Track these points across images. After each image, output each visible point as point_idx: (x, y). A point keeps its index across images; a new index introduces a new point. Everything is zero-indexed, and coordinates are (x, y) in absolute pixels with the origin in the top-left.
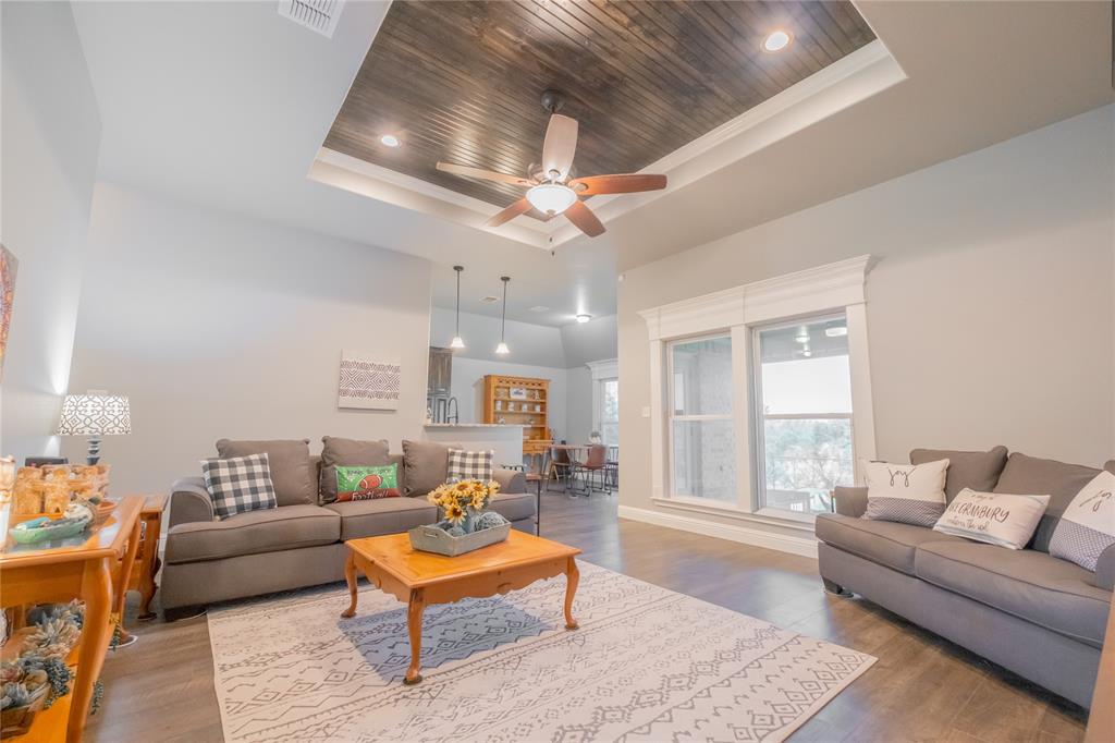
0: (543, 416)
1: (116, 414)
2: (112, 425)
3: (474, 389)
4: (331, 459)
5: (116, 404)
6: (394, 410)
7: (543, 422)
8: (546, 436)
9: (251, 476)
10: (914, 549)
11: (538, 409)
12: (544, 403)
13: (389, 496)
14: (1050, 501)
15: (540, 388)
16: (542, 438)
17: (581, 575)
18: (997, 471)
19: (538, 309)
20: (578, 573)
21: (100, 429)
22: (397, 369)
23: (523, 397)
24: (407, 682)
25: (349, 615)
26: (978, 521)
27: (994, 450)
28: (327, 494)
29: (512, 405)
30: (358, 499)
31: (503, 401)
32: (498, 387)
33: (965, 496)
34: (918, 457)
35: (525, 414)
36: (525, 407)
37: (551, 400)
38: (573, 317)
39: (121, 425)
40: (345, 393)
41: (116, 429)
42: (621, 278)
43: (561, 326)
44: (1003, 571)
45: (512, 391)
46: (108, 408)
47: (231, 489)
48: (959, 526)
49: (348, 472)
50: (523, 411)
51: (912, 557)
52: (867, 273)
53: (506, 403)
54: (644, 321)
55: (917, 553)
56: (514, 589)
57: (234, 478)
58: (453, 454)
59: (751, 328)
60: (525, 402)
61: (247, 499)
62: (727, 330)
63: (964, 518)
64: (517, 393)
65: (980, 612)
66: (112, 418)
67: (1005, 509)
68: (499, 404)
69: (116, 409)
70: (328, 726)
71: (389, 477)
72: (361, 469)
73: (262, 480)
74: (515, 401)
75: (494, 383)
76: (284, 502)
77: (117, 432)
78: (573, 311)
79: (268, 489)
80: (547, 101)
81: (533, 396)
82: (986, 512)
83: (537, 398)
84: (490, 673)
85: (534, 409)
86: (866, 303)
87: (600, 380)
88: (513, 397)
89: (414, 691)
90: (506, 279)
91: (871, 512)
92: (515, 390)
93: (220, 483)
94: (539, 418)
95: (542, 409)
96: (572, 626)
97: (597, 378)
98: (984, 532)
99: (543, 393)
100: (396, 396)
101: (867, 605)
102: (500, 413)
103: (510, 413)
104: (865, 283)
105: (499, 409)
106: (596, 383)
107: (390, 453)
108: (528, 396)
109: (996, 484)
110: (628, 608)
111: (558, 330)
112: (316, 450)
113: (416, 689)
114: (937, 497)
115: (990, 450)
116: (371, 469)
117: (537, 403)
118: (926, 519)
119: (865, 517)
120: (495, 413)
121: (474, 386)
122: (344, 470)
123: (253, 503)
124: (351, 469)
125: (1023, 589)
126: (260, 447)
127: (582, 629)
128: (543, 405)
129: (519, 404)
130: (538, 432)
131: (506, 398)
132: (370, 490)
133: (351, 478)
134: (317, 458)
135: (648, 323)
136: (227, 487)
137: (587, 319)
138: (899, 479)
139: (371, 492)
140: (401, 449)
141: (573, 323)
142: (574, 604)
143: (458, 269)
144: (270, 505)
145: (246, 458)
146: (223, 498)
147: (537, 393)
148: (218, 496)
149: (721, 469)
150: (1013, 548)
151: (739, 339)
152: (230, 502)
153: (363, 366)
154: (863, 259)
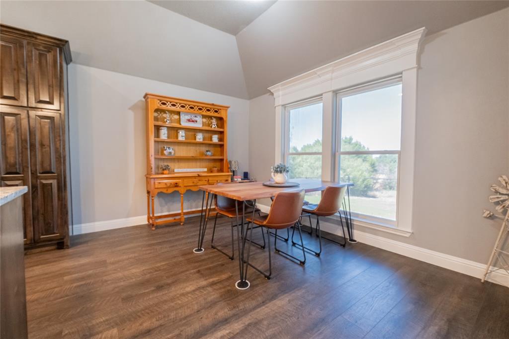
0: (222, 146)
7: (222, 153)
8: (225, 168)
11: (216, 138)
12: (222, 132)
15: (216, 115)
16: (221, 170)
29: (182, 133)
31: (170, 128)
35: (199, 143)
36: (199, 136)
45: (184, 118)
50: (198, 140)
53: (173, 130)
60: (200, 131)
64: (190, 120)
68: (165, 130)
74: (187, 129)
75: (153, 104)
81: (209, 124)
83: (214, 127)
85: (211, 139)
87: (284, 106)
88: (184, 124)
92: (188, 117)
94: (219, 149)
95: (221, 139)
97: (281, 103)
99: (221, 120)
102: (164, 141)
103: (179, 142)
105: (163, 136)
106: (279, 111)
108: (204, 124)
117: (215, 132)
120: (158, 141)
128: (222, 136)
130: (218, 164)
131: (174, 125)
147: (214, 121)
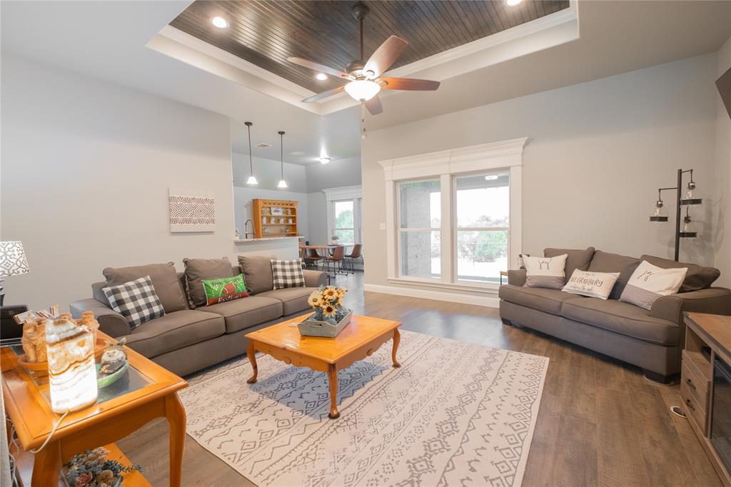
0: (294, 226)
1: (17, 257)
2: (16, 267)
3: (245, 208)
4: (194, 275)
5: (15, 248)
6: (213, 232)
7: (295, 230)
9: (144, 295)
10: (561, 303)
11: (291, 221)
12: (295, 217)
13: (242, 297)
14: (620, 275)
15: (291, 207)
17: (401, 336)
18: (590, 260)
19: (296, 153)
20: (399, 335)
21: (6, 272)
22: (212, 202)
23: (280, 214)
24: (331, 417)
25: (252, 381)
26: (587, 287)
27: (588, 249)
28: (197, 300)
29: (273, 220)
30: (222, 302)
31: (267, 217)
32: (263, 207)
33: (577, 274)
34: (549, 253)
35: (282, 225)
36: (282, 221)
37: (298, 215)
38: (317, 159)
39: (23, 266)
40: (175, 221)
41: (20, 270)
42: (364, 137)
43: (306, 165)
44: (610, 312)
46: (9, 253)
47: (134, 307)
48: (577, 289)
49: (213, 284)
50: (281, 223)
51: (560, 307)
52: (524, 148)
53: (269, 219)
54: (382, 168)
55: (563, 304)
56: (375, 351)
57: (134, 299)
58: (275, 263)
59: (452, 176)
60: (282, 217)
61: (146, 312)
62: (438, 176)
63: (580, 285)
64: (275, 211)
65: (596, 331)
66: (14, 261)
67: (601, 280)
68: (265, 219)
69: (16, 253)
70: (307, 454)
71: (239, 283)
72: (220, 280)
73: (152, 297)
74: (275, 217)
75: (261, 204)
76: (169, 310)
77: (21, 273)
78: (317, 154)
79: (158, 303)
80: (357, 13)
81: (287, 213)
82: (591, 282)
83: (290, 214)
84: (374, 402)
85: (288, 222)
86: (522, 166)
87: (332, 201)
88: (274, 214)
89: (340, 422)
90: (282, 133)
91: (528, 283)
92: (274, 209)
93: (124, 303)
94: (292, 228)
95: (294, 222)
96: (396, 366)
97: (329, 199)
98: (590, 292)
99: (294, 211)
100: (213, 221)
101: (526, 330)
102: (265, 225)
103: (272, 225)
104: (522, 154)
105: (265, 222)
106: (329, 203)
107: (232, 266)
108: (284, 213)
109: (589, 266)
110: (416, 349)
111: (304, 167)
112: (181, 269)
113: (340, 420)
114: (562, 274)
115: (586, 249)
116: (227, 279)
117: (289, 218)
118: (557, 285)
119: (525, 286)
120: (262, 226)
121: (246, 206)
122: (209, 282)
123: (151, 315)
124: (214, 281)
125: (621, 320)
126: (142, 271)
127: (402, 366)
128: (294, 219)
129: (278, 219)
131: (268, 214)
132: (229, 294)
133: (216, 287)
134: (181, 274)
135: (385, 169)
136: (130, 306)
137: (328, 161)
138: (544, 266)
139: (230, 296)
140: (238, 263)
141: (319, 162)
142: (397, 356)
143: (248, 124)
144: (161, 314)
145: (136, 281)
146: (130, 314)
147: (290, 211)
148: (126, 313)
149: (417, 257)
150: (605, 299)
151: (445, 181)
152: (135, 317)
153: (200, 201)
154: (523, 140)
